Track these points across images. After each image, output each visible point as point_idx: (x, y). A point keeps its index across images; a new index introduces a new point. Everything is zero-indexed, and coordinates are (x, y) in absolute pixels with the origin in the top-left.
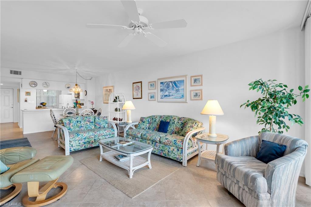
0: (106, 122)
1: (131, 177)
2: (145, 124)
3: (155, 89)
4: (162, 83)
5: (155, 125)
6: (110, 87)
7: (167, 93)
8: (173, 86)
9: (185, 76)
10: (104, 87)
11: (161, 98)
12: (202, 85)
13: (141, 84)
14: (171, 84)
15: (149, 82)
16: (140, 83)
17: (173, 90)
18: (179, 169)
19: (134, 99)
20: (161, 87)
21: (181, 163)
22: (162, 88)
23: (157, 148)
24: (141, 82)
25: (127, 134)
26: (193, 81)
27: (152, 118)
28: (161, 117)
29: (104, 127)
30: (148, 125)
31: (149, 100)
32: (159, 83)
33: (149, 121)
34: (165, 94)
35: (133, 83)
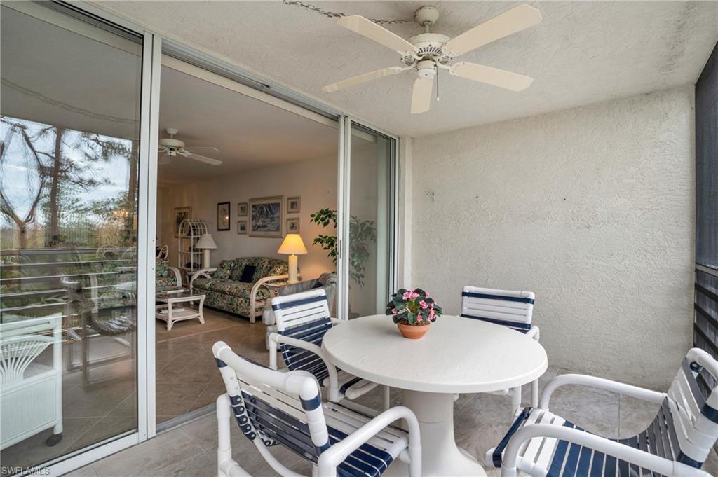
0: (165, 268)
1: (169, 328)
2: (224, 271)
3: (246, 215)
4: (254, 206)
5: (239, 273)
6: (185, 208)
7: (260, 223)
8: (267, 212)
9: (280, 197)
10: (176, 209)
11: (254, 230)
12: (299, 212)
13: (229, 205)
14: (265, 209)
15: (239, 204)
16: (227, 205)
17: (267, 217)
18: (240, 324)
19: (219, 230)
20: (253, 211)
21: (248, 319)
22: (254, 213)
23: (225, 302)
24: (229, 203)
25: (193, 285)
26: (290, 205)
27: (237, 261)
28: (249, 259)
29: (162, 276)
30: (228, 272)
31: (239, 233)
32: (251, 207)
33: (232, 265)
34: (258, 224)
35: (219, 204)
